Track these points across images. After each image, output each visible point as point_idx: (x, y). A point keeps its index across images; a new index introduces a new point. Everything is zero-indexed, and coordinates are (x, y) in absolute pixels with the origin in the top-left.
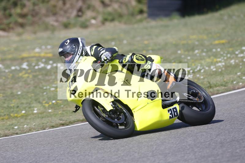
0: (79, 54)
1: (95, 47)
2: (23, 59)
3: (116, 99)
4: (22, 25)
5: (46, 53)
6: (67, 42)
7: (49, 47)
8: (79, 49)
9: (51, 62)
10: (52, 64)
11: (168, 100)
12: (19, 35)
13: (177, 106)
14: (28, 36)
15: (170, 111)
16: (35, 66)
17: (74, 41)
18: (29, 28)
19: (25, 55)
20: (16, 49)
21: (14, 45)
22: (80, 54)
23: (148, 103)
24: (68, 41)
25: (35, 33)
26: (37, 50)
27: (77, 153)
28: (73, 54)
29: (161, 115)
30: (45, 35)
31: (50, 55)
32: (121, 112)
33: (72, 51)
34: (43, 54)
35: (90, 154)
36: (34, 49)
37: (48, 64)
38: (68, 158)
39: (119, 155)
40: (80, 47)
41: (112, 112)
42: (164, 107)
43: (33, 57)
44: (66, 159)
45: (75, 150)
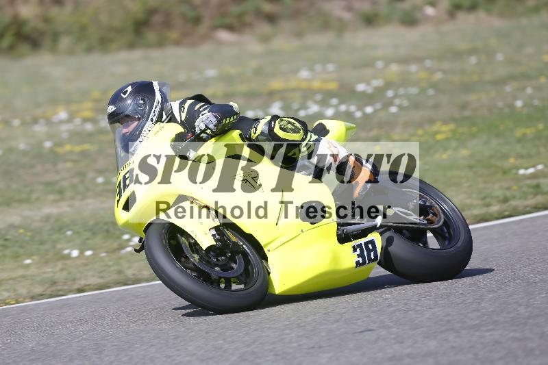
0: (152, 120)
1: (189, 102)
2: (272, 95)
3: (225, 221)
4: (271, 19)
5: (325, 81)
6: (127, 91)
7: (331, 67)
8: (154, 106)
9: (334, 101)
10: (336, 106)
11: (354, 224)
12: (265, 39)
13: (375, 237)
14: (283, 42)
15: (358, 250)
16: (298, 110)
17: (144, 89)
18: (286, 25)
19: (276, 84)
20: (258, 72)
21: (254, 64)
22: (154, 119)
23: (302, 231)
24: (129, 89)
25: (299, 35)
26: (304, 74)
27: (389, 306)
28: (139, 119)
29: (335, 259)
30: (323, 39)
31: (333, 86)
32: (236, 251)
33: (137, 113)
34: (316, 84)
35: (418, 308)
36: (296, 71)
37: (329, 106)
38: (368, 316)
39: (484, 311)
40: (155, 104)
41: (214, 252)
42: (343, 238)
43: (294, 90)
44: (365, 319)
45: (386, 299)
